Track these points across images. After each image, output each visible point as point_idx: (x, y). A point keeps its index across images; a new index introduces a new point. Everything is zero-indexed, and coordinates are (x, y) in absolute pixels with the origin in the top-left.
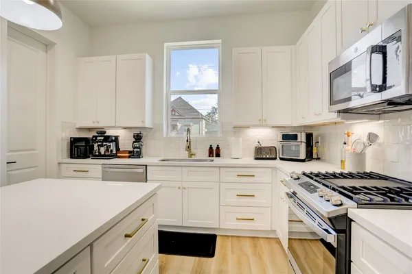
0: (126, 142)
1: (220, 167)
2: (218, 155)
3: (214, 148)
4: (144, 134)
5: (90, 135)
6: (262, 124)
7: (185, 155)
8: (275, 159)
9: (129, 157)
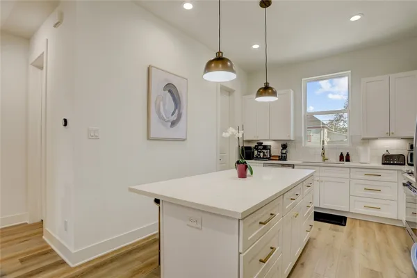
0: (276, 150)
1: (350, 168)
2: (348, 160)
3: (345, 155)
4: (289, 144)
5: (253, 145)
6: (389, 136)
7: (320, 159)
8: (404, 164)
9: (279, 160)
